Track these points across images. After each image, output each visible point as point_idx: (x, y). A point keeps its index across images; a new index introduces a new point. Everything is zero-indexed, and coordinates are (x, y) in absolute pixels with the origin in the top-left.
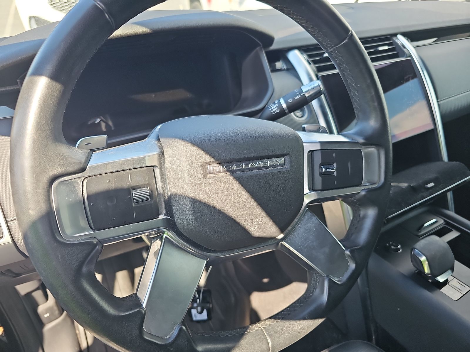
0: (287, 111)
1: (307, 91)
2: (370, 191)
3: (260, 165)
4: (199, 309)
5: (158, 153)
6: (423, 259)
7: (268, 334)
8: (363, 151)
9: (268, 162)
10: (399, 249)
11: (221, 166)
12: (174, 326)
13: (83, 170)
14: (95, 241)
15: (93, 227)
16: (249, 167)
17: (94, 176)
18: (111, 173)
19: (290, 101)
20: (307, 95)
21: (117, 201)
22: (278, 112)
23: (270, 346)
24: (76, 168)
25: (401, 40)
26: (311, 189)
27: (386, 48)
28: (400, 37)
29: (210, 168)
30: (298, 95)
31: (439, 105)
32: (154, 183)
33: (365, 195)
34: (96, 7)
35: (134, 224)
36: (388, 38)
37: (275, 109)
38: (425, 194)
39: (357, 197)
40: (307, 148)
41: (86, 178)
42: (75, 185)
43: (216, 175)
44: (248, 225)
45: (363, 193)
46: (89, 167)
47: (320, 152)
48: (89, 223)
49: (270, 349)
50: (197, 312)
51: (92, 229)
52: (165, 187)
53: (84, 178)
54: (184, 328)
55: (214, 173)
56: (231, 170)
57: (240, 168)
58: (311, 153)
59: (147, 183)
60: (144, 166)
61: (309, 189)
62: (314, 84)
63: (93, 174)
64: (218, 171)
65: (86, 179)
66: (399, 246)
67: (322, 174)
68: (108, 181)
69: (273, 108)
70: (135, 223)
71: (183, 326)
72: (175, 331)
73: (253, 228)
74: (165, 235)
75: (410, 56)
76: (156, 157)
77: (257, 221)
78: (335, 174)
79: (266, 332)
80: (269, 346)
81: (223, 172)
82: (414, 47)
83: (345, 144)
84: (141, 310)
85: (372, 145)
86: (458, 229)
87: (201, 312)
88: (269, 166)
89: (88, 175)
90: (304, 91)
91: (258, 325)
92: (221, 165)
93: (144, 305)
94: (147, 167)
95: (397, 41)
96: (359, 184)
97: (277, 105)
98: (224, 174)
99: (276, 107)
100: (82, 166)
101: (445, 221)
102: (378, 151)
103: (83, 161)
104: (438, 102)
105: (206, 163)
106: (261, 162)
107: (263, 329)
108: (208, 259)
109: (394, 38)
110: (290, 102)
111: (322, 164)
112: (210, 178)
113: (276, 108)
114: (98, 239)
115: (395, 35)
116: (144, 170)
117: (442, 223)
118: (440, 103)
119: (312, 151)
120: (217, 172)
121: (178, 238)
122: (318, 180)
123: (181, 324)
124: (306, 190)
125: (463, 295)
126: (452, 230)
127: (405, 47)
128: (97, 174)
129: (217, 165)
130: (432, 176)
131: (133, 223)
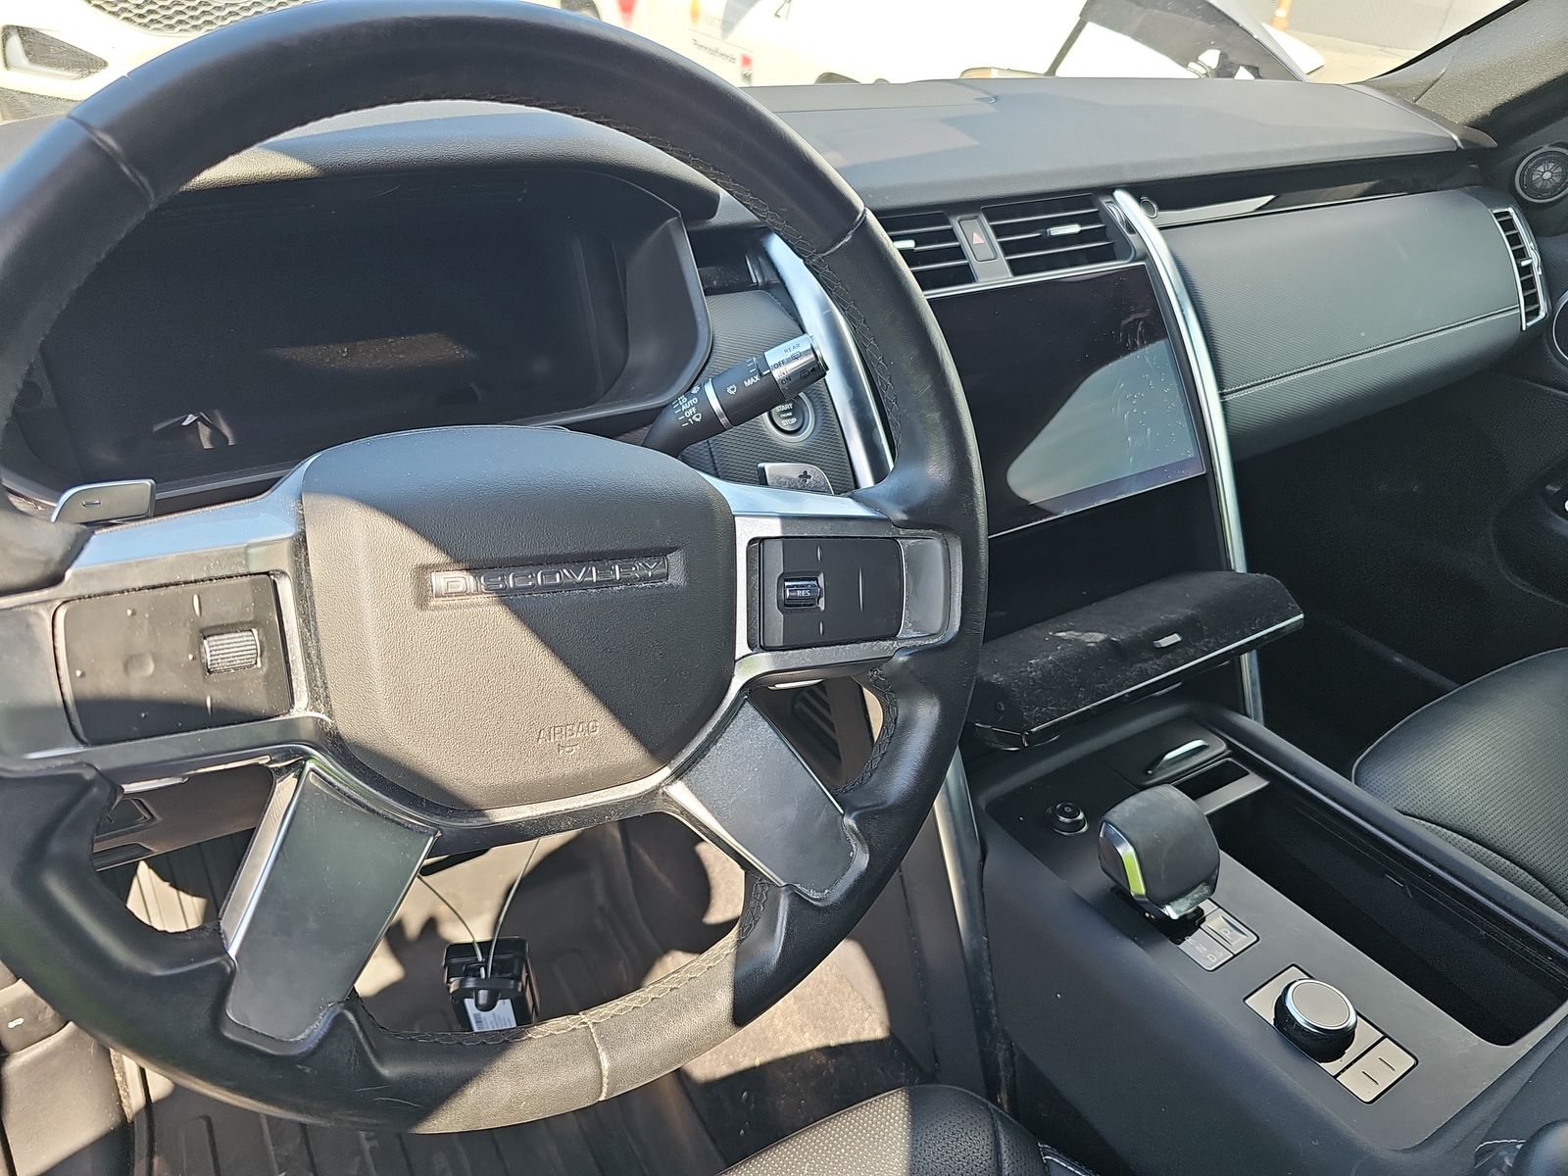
0: (724, 420)
1: (778, 365)
2: (920, 653)
3: (592, 576)
4: (483, 994)
5: (292, 537)
6: (1127, 852)
7: (602, 1040)
8: (904, 545)
9: (617, 567)
10: (1079, 825)
11: (472, 578)
12: (321, 1011)
13: (55, 580)
14: (89, 775)
15: (83, 737)
16: (558, 581)
17: (90, 597)
18: (140, 590)
19: (731, 390)
20: (777, 374)
21: (156, 667)
22: (698, 420)
23: (605, 1073)
24: (33, 574)
25: (1125, 206)
26: (757, 644)
27: (1075, 229)
28: (1120, 195)
29: (439, 581)
30: (752, 375)
31: (1224, 405)
32: (273, 622)
33: (904, 664)
34: (93, 147)
35: (208, 730)
36: (1086, 200)
37: (690, 412)
38: (1149, 666)
39: (885, 669)
40: (746, 531)
41: (64, 602)
42: (32, 620)
43: (457, 601)
44: (552, 740)
45: (902, 658)
46: (75, 575)
47: (779, 543)
48: (71, 724)
49: (605, 1080)
50: (477, 1005)
51: (82, 742)
52: (310, 631)
53: (59, 604)
54: (350, 1017)
55: (450, 595)
56: (501, 589)
57: (530, 584)
58: (757, 544)
59: (251, 618)
60: (242, 571)
61: (750, 646)
62: (798, 345)
63: (85, 592)
64: (460, 589)
65: (63, 606)
66: (1081, 816)
67: (786, 605)
68: (129, 612)
69: (684, 408)
70: (210, 727)
71: (345, 1011)
72: (323, 1021)
73: (567, 749)
74: (310, 765)
75: (1146, 256)
76: (285, 548)
77: (580, 730)
78: (822, 605)
79: (599, 1035)
80: (601, 1072)
81: (478, 592)
82: (1160, 229)
83: (851, 523)
84: (224, 963)
85: (927, 526)
86: (1262, 771)
87: (489, 1006)
88: (618, 578)
89: (70, 594)
90: (771, 363)
91: (583, 1016)
92: (471, 574)
93: (233, 952)
94: (251, 575)
95: (1112, 209)
96: (892, 636)
97: (695, 400)
98: (481, 599)
99: (691, 407)
100: (51, 569)
101: (1230, 745)
102: (945, 543)
103: (58, 554)
104: (1222, 395)
105: (424, 569)
106: (594, 569)
107: (591, 1026)
108: (439, 834)
109: (1104, 201)
110: (733, 392)
111: (784, 578)
112: (436, 608)
113: (694, 409)
114: (96, 769)
115: (1108, 190)
116: (242, 584)
117: (1223, 752)
118: (1228, 398)
119: (762, 540)
120: (457, 594)
121: (348, 774)
122: (776, 619)
123: (342, 1004)
124: (742, 647)
125: (1232, 955)
126: (1248, 774)
127: (1132, 230)
128: (97, 591)
129: (458, 574)
130: (1178, 613)
131: (205, 728)
